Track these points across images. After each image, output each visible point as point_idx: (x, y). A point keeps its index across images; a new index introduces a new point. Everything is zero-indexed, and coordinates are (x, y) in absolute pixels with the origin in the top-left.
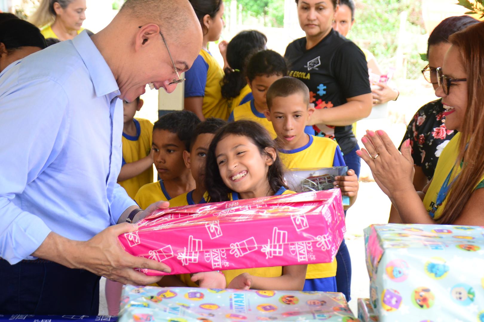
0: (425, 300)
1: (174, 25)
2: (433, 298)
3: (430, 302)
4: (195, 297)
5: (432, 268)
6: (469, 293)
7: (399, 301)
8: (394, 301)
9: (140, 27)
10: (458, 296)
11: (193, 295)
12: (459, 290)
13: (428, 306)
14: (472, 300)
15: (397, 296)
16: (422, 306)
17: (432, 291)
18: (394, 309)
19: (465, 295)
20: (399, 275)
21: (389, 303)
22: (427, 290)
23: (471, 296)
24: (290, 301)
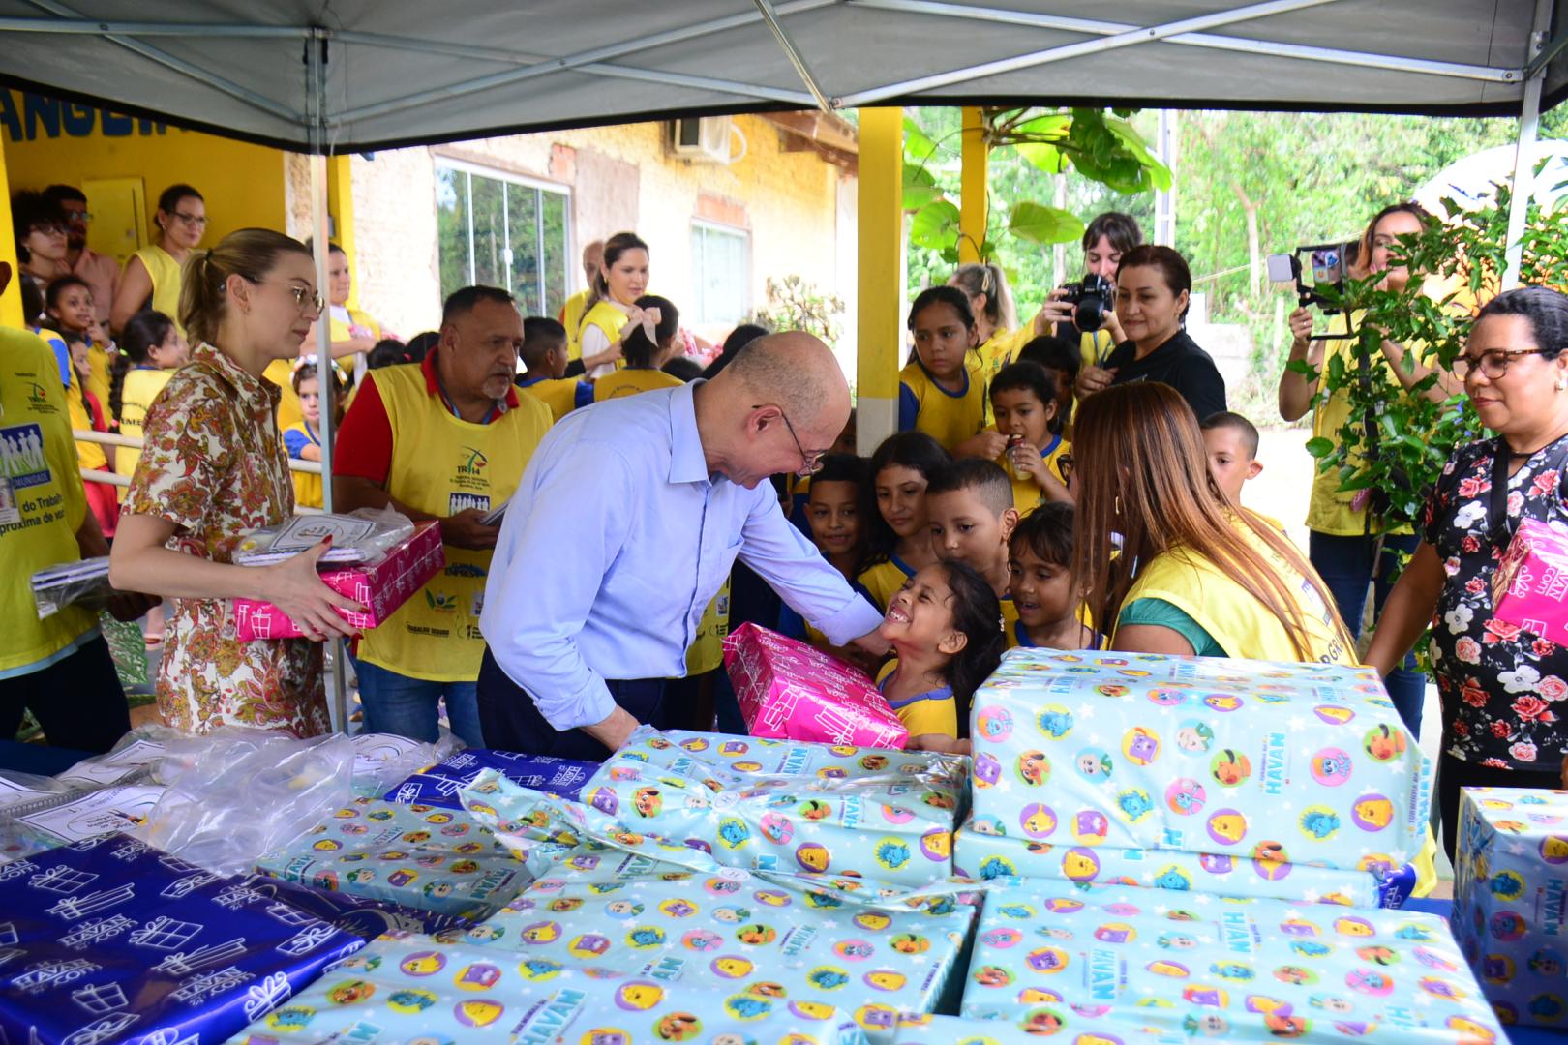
0: (1035, 772)
1: (804, 404)
2: (1048, 771)
3: (1043, 775)
4: (735, 750)
5: (1047, 722)
6: (1103, 763)
7: (996, 773)
8: (988, 773)
9: (756, 407)
10: (1087, 767)
11: (733, 747)
12: (1088, 758)
13: (1040, 782)
14: (1108, 774)
15: (993, 764)
16: (1030, 782)
17: (1050, 758)
18: (989, 784)
19: (1096, 766)
20: (996, 732)
21: (982, 775)
22: (1041, 757)
23: (1106, 768)
24: (875, 764)
